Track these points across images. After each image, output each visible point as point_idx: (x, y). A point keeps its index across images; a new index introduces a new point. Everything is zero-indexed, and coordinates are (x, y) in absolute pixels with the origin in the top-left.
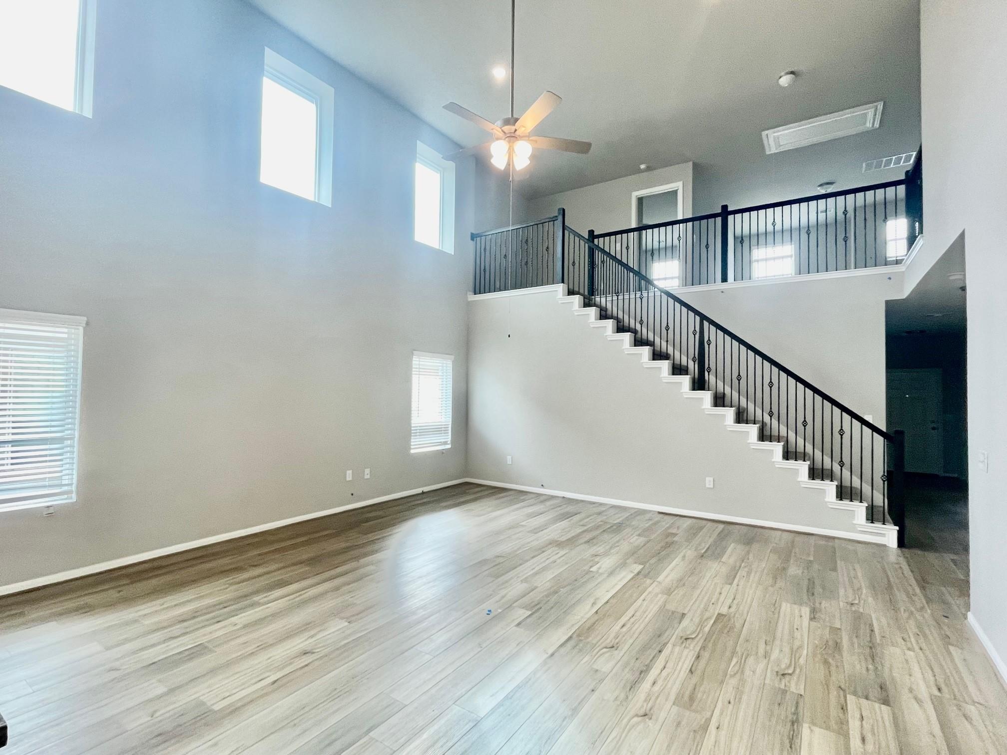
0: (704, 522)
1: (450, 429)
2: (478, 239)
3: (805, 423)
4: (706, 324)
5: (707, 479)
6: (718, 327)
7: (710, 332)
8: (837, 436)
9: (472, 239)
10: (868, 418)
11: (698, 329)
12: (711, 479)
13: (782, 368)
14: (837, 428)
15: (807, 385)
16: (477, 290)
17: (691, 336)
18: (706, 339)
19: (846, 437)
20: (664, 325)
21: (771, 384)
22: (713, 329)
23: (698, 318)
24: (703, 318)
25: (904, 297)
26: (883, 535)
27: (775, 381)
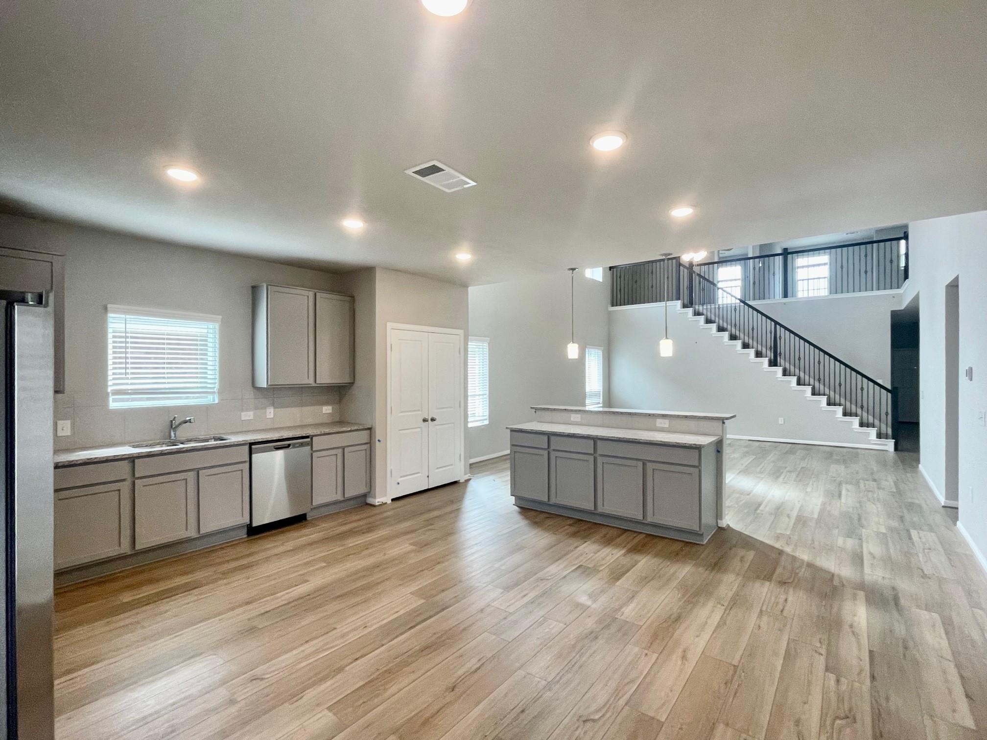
0: (778, 444)
1: (601, 394)
2: (615, 270)
3: (840, 385)
4: (778, 327)
5: (780, 419)
6: (786, 329)
7: (781, 331)
8: (859, 391)
9: (610, 270)
10: (880, 381)
11: (773, 330)
12: (783, 419)
13: (825, 353)
14: (859, 387)
15: (841, 362)
16: (615, 303)
17: (769, 335)
18: (778, 336)
19: (865, 391)
20: (751, 327)
21: (819, 362)
22: (783, 330)
23: (773, 323)
24: (776, 323)
25: (903, 308)
26: (886, 445)
27: (822, 361)
